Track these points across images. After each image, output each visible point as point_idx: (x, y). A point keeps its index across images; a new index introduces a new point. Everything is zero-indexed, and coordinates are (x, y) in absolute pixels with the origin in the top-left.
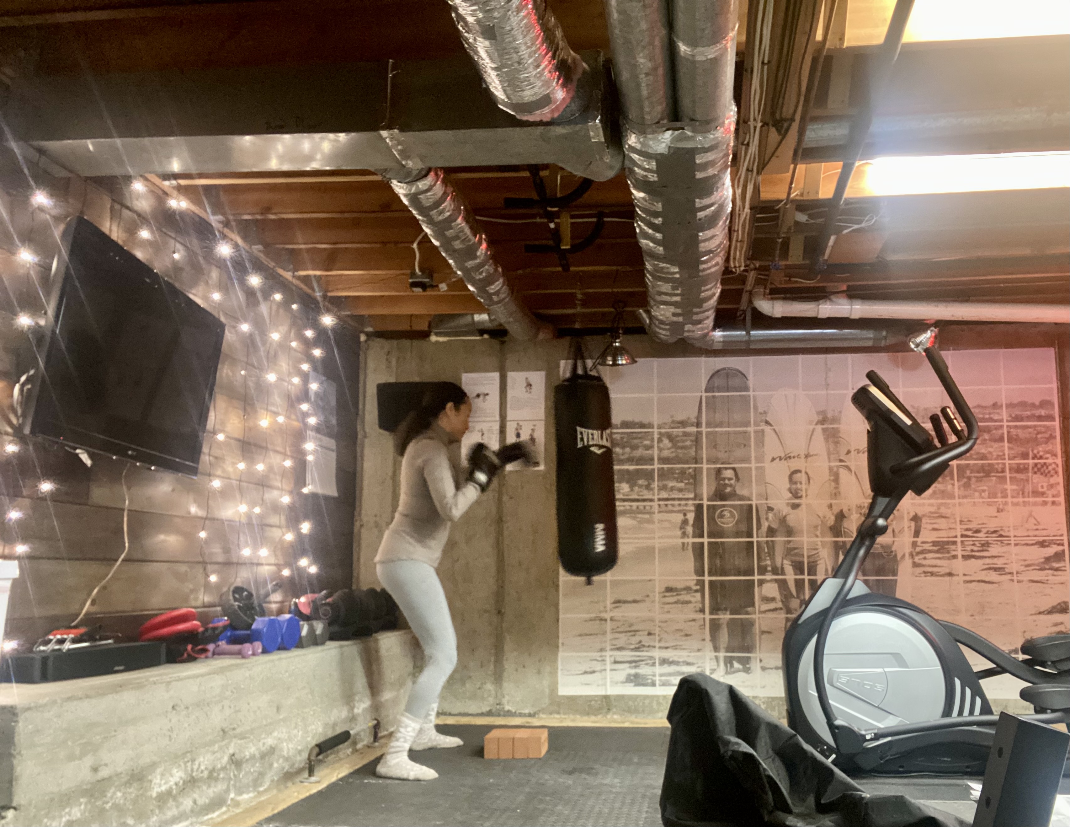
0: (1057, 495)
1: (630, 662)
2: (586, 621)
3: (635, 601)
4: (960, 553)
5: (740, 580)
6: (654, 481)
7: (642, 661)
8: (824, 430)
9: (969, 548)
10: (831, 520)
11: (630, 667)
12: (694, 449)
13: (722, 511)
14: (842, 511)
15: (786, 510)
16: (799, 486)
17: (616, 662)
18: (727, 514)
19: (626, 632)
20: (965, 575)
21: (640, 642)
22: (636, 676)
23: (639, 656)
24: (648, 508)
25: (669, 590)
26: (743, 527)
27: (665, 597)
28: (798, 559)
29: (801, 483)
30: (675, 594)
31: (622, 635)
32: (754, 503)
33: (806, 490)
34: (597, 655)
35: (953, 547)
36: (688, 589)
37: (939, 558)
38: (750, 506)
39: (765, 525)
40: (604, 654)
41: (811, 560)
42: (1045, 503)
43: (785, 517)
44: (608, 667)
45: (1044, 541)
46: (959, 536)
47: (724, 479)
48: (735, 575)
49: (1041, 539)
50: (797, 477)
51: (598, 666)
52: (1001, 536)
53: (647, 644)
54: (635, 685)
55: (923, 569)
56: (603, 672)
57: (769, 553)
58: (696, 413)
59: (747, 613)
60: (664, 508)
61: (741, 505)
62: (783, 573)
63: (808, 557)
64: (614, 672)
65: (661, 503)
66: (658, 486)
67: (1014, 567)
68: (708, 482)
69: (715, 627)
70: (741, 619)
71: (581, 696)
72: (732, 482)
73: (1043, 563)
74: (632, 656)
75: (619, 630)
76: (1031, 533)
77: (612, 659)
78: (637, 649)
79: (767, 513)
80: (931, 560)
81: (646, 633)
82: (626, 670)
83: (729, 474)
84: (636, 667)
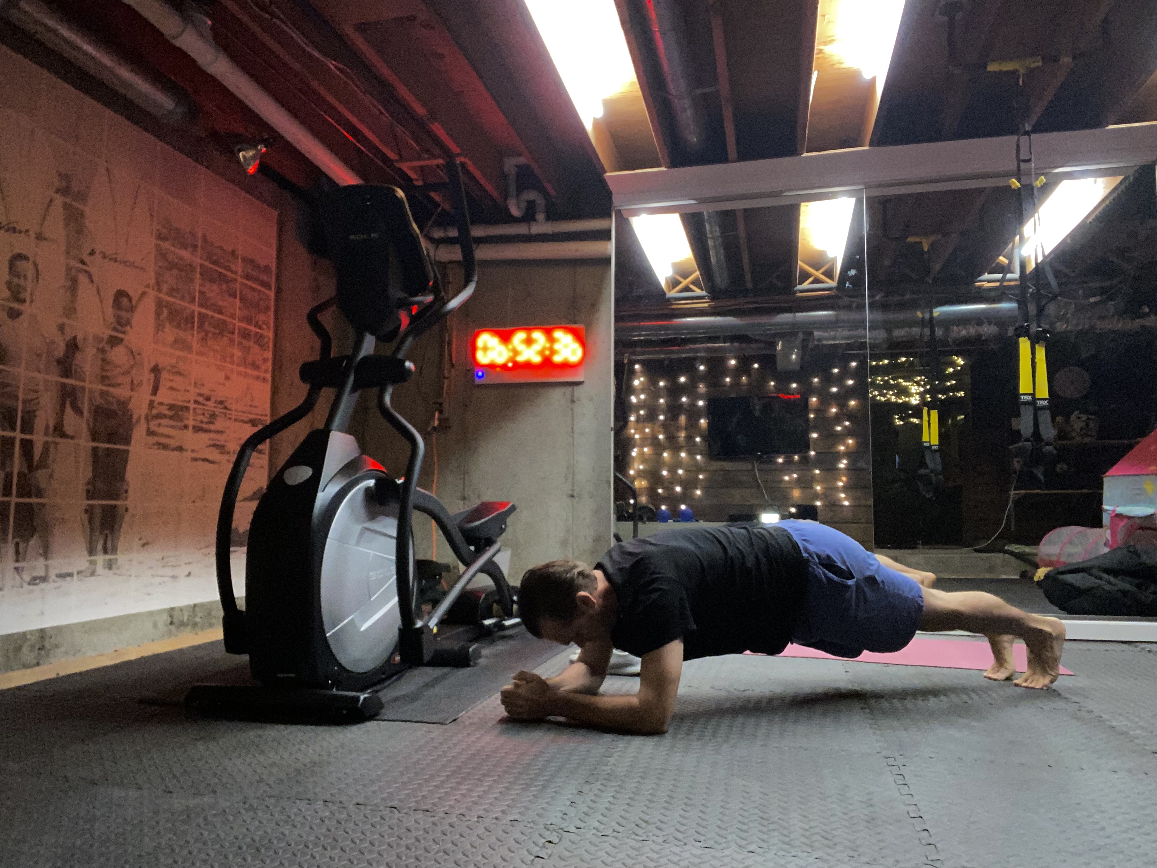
0: (266, 372)
4: (191, 423)
8: (66, 206)
9: (200, 418)
14: (75, 338)
16: (22, 282)
20: (193, 451)
29: (25, 277)
33: (32, 294)
35: (186, 414)
37: (172, 427)
42: (259, 378)
45: (255, 420)
46: (192, 401)
49: (253, 417)
50: (21, 265)
52: (225, 408)
55: (156, 439)
63: (24, 402)
76: (246, 409)
80: (165, 427)
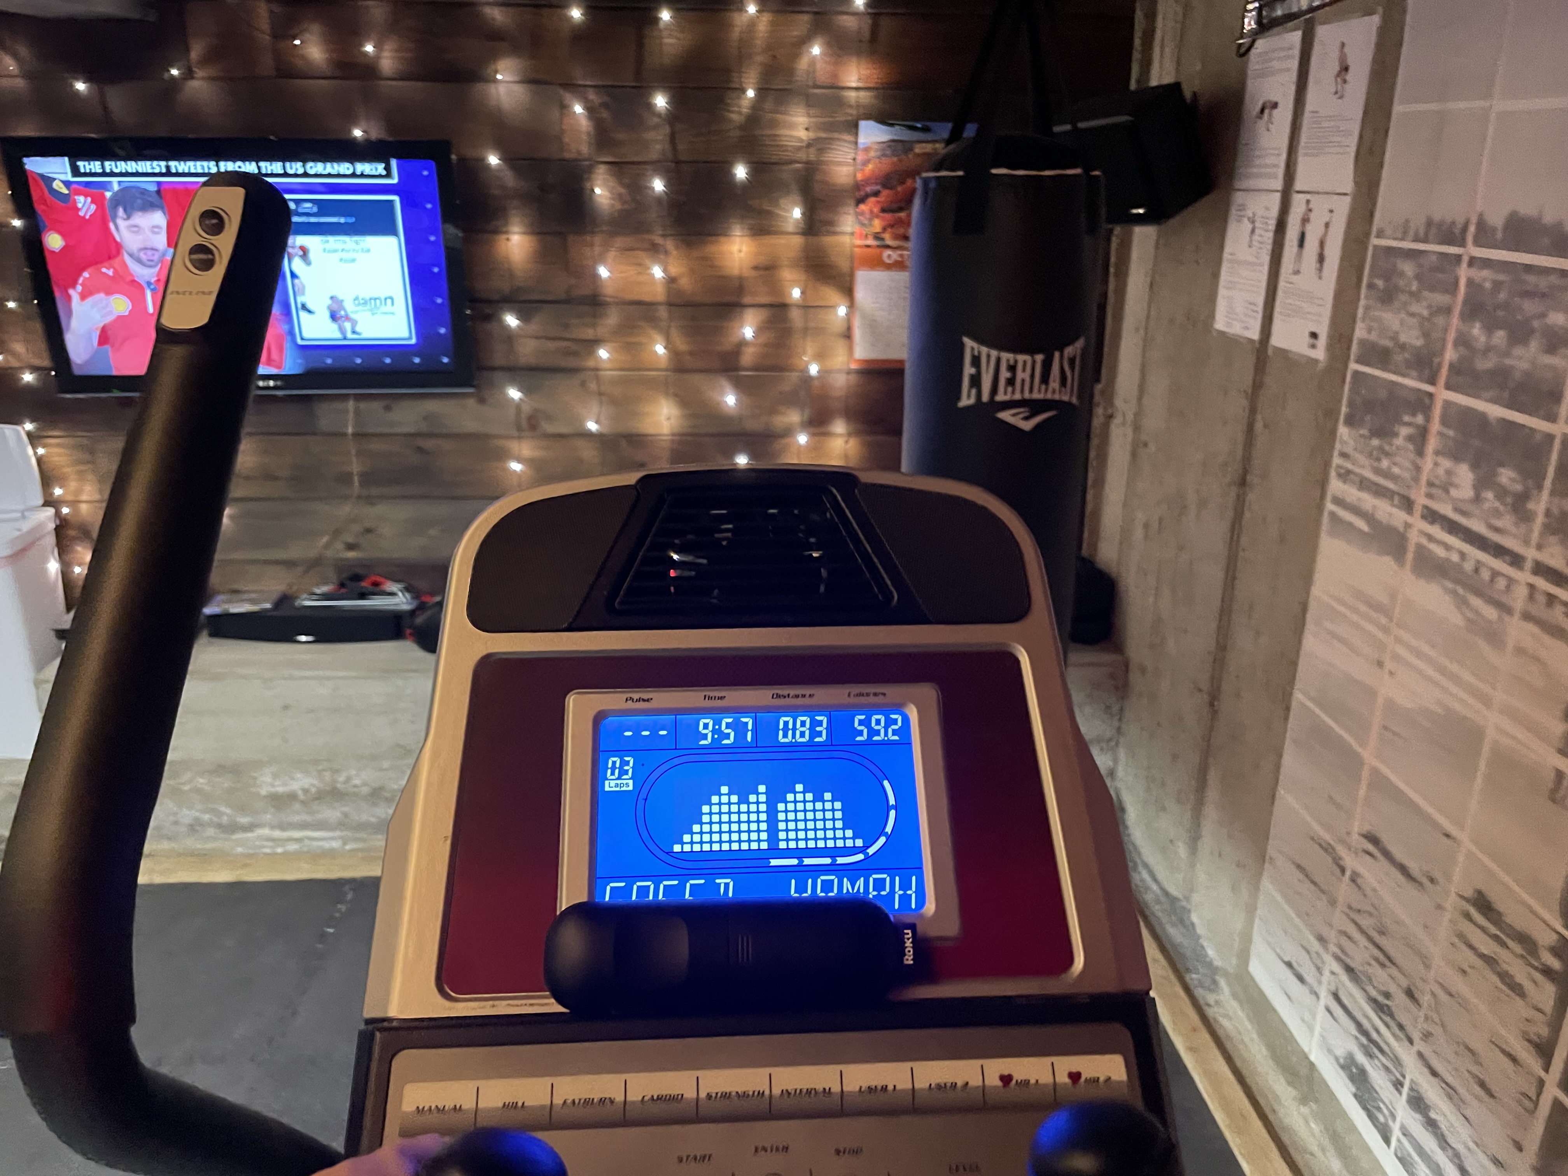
1: (1360, 1028)
2: (1312, 839)
3: (1403, 869)
6: (1540, 487)
7: (1383, 1052)
11: (1357, 1039)
17: (1337, 997)
19: (1371, 940)
21: (1389, 996)
22: (1363, 1075)
23: (1378, 1031)
24: (1501, 583)
25: (1484, 905)
27: (1468, 917)
30: (1494, 931)
31: (1361, 940)
34: (1313, 942)
36: (1528, 945)
40: (1322, 951)
44: (1323, 996)
51: (1309, 974)
53: (1399, 1017)
56: (1314, 997)
60: (1539, 609)
64: (1330, 1018)
65: (1542, 584)
66: (1548, 513)
71: (1275, 1012)
74: (1367, 1017)
77: (1334, 986)
78: (1378, 1008)
81: (1405, 983)
82: (1349, 1040)
84: (1366, 1052)
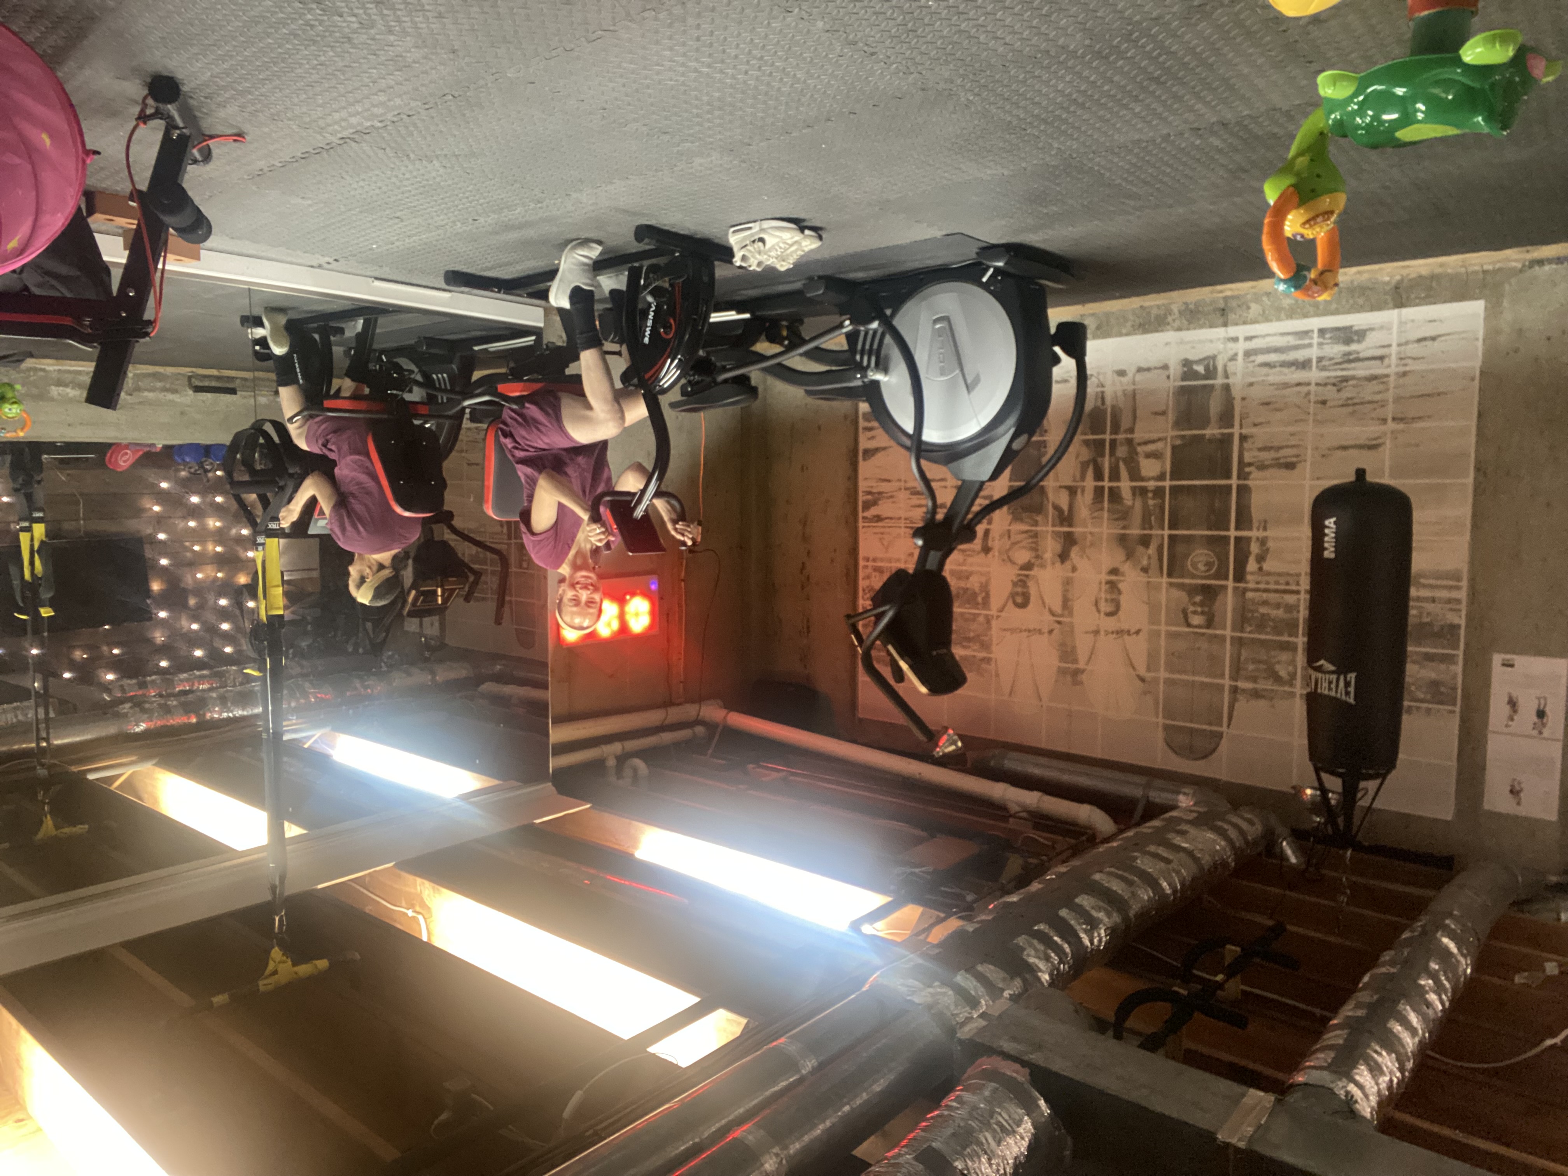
0: (866, 567)
1: (1358, 360)
2: (1429, 417)
3: (1345, 448)
5: (1188, 479)
7: (1337, 364)
8: (1075, 661)
10: (1074, 552)
11: (1358, 353)
12: (1242, 658)
13: (1208, 571)
14: (1062, 563)
15: (1126, 567)
16: (1109, 597)
17: (1381, 358)
18: (1201, 567)
19: (1362, 403)
21: (1339, 391)
22: (1348, 341)
23: (1342, 370)
25: (1290, 466)
26: (1180, 548)
27: (1297, 456)
28: (1117, 507)
29: (1106, 600)
30: (1282, 461)
31: (1369, 398)
32: (1165, 580)
33: (1100, 590)
34: (1412, 366)
36: (1262, 467)
38: (1170, 575)
39: (1152, 550)
40: (1402, 369)
41: (1099, 506)
42: (874, 560)
43: (1128, 559)
44: (1394, 349)
45: (877, 521)
47: (1202, 613)
48: (1195, 486)
49: (880, 524)
50: (1110, 608)
51: (1413, 350)
53: (1329, 387)
54: (1351, 327)
56: (1403, 340)
57: (1150, 515)
58: (1237, 705)
59: (1183, 437)
60: (1290, 579)
61: (1182, 577)
62: (1134, 489)
63: (1102, 509)
64: (1386, 343)
66: (1298, 612)
67: (903, 495)
68: (1226, 612)
69: (1227, 418)
70: (1190, 429)
71: (1445, 302)
72: (1192, 609)
73: (879, 499)
74: (1354, 369)
75: (1375, 405)
76: (887, 530)
77: (1386, 361)
78: (1345, 379)
79: (1149, 564)
81: (1329, 404)
82: (1364, 348)
83: (1196, 620)
84: (1349, 353)
